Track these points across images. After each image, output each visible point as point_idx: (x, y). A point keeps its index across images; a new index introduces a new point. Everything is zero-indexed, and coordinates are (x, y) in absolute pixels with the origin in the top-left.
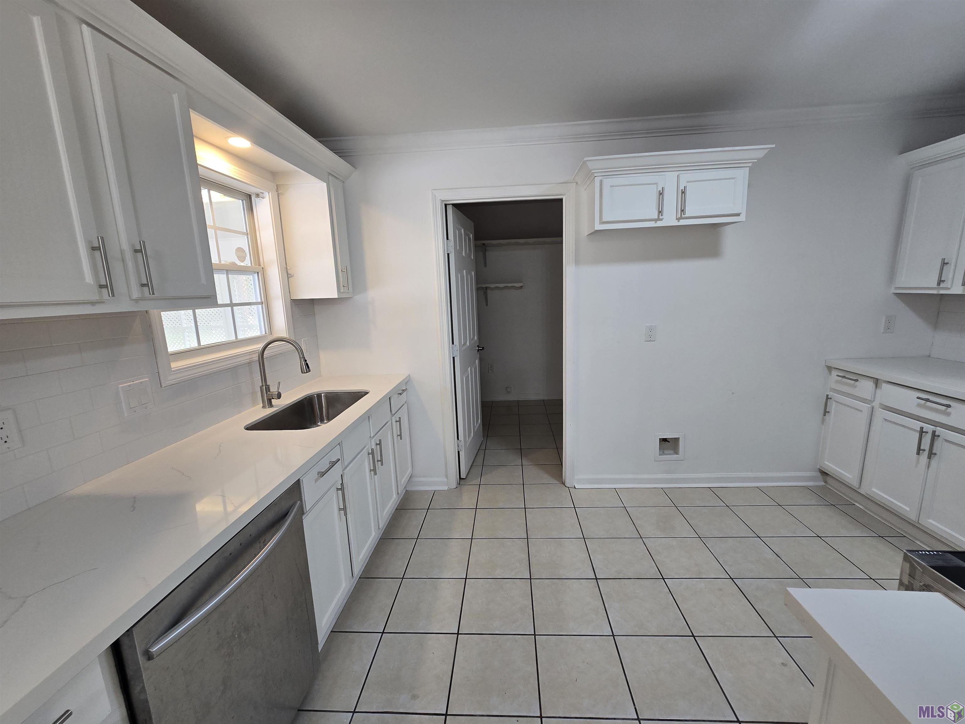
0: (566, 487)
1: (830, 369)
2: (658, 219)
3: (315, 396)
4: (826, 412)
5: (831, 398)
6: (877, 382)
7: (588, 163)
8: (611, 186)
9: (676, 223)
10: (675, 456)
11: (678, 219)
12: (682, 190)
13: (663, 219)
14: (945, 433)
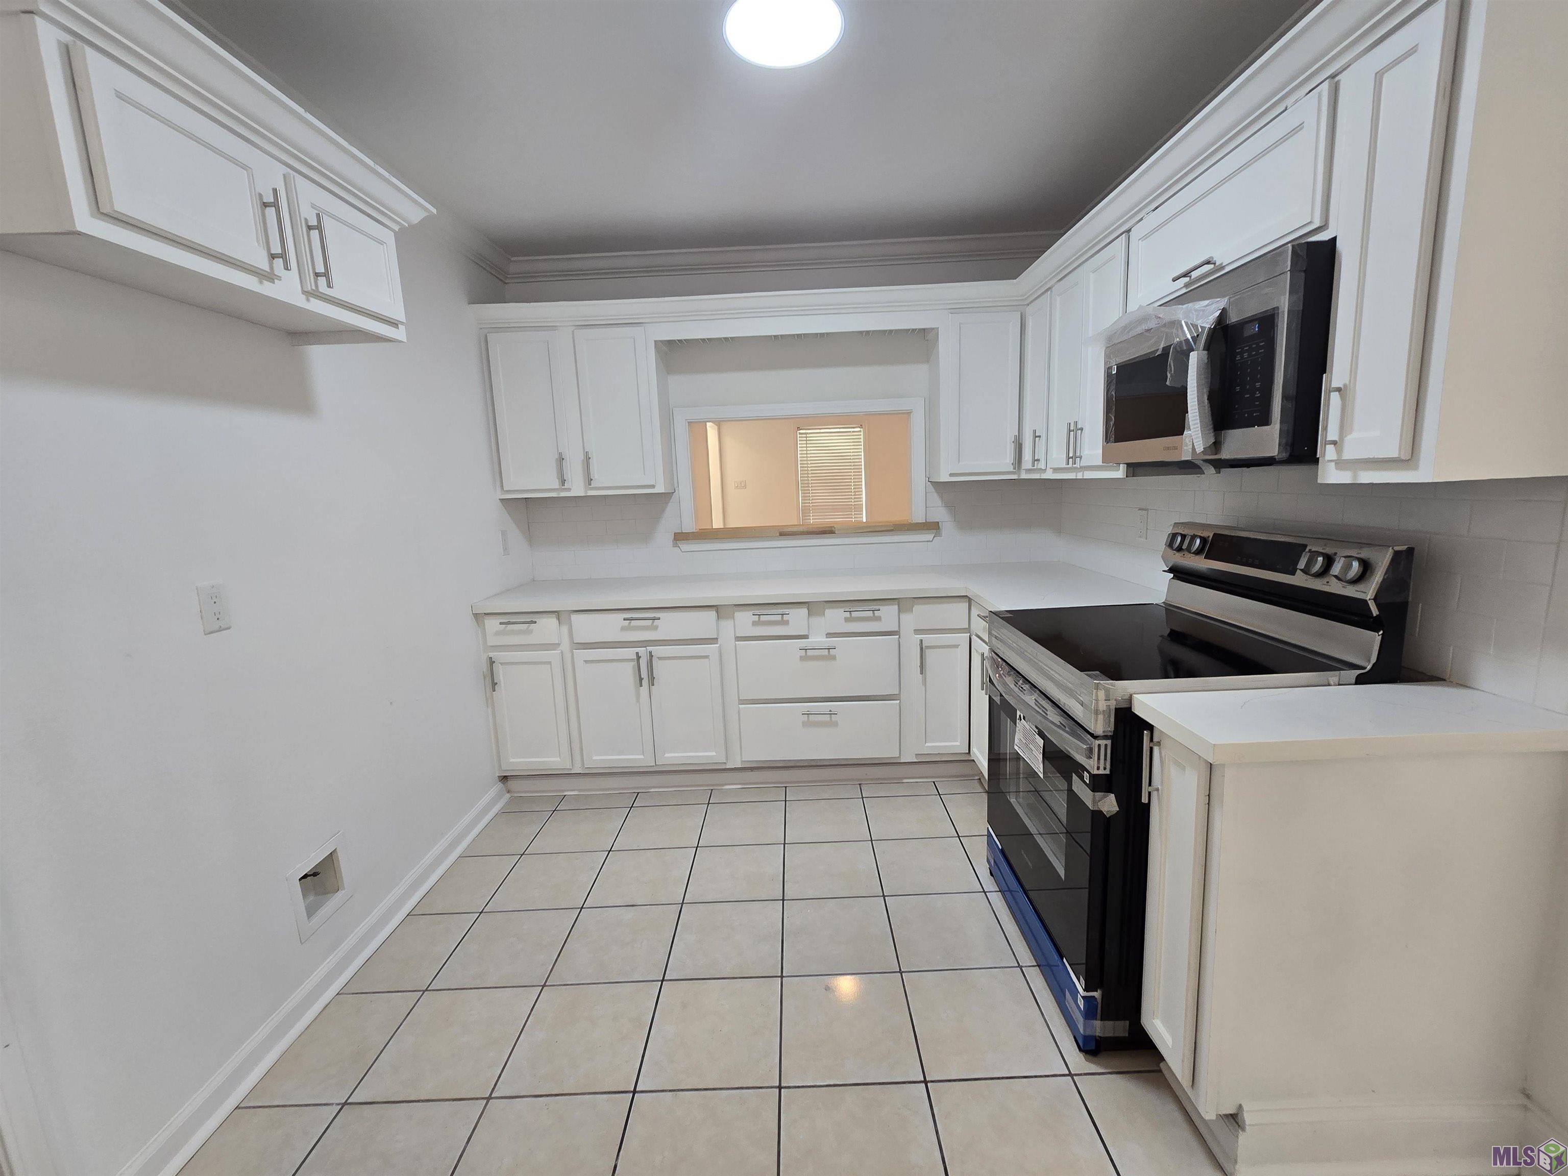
1: (479, 617)
2: (269, 276)
4: (493, 684)
5: (496, 662)
6: (561, 616)
9: (304, 302)
11: (307, 294)
14: (658, 651)
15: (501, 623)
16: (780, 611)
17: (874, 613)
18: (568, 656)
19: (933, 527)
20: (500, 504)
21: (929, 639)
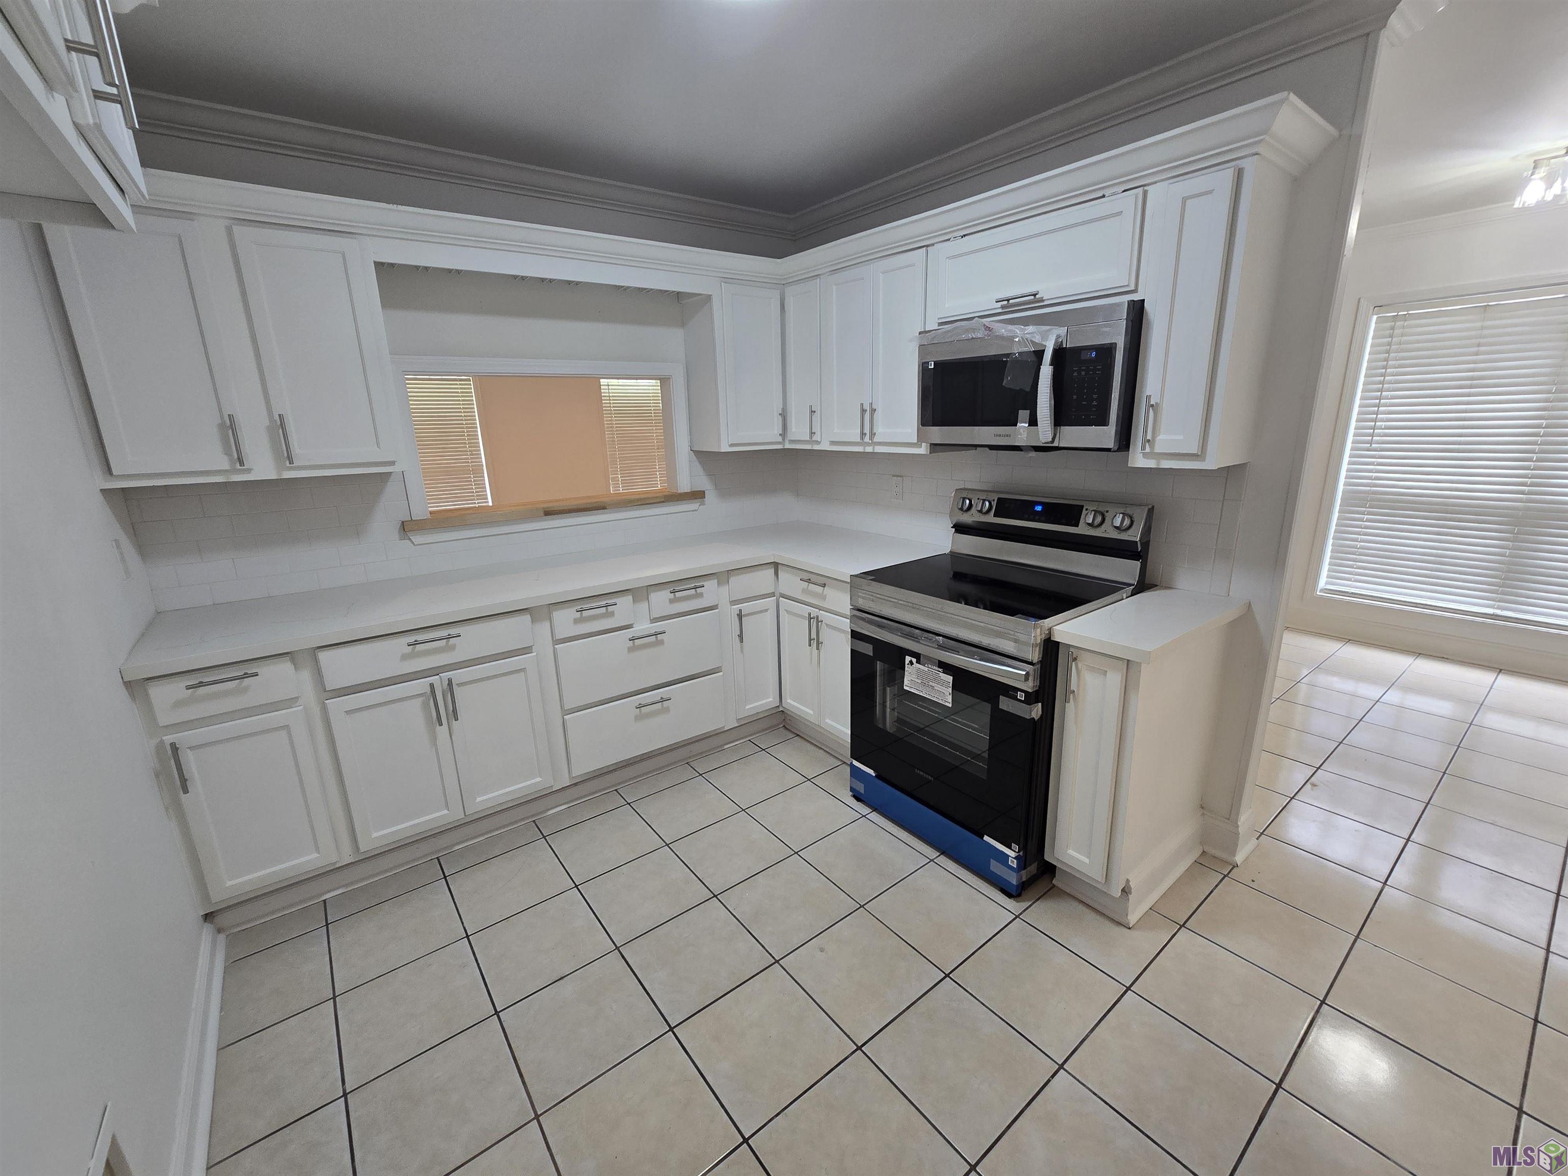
6: (293, 657)
14: (457, 675)
15: (188, 688)
16: (603, 603)
17: (696, 591)
18: (316, 711)
19: (698, 495)
20: (102, 498)
21: (746, 607)
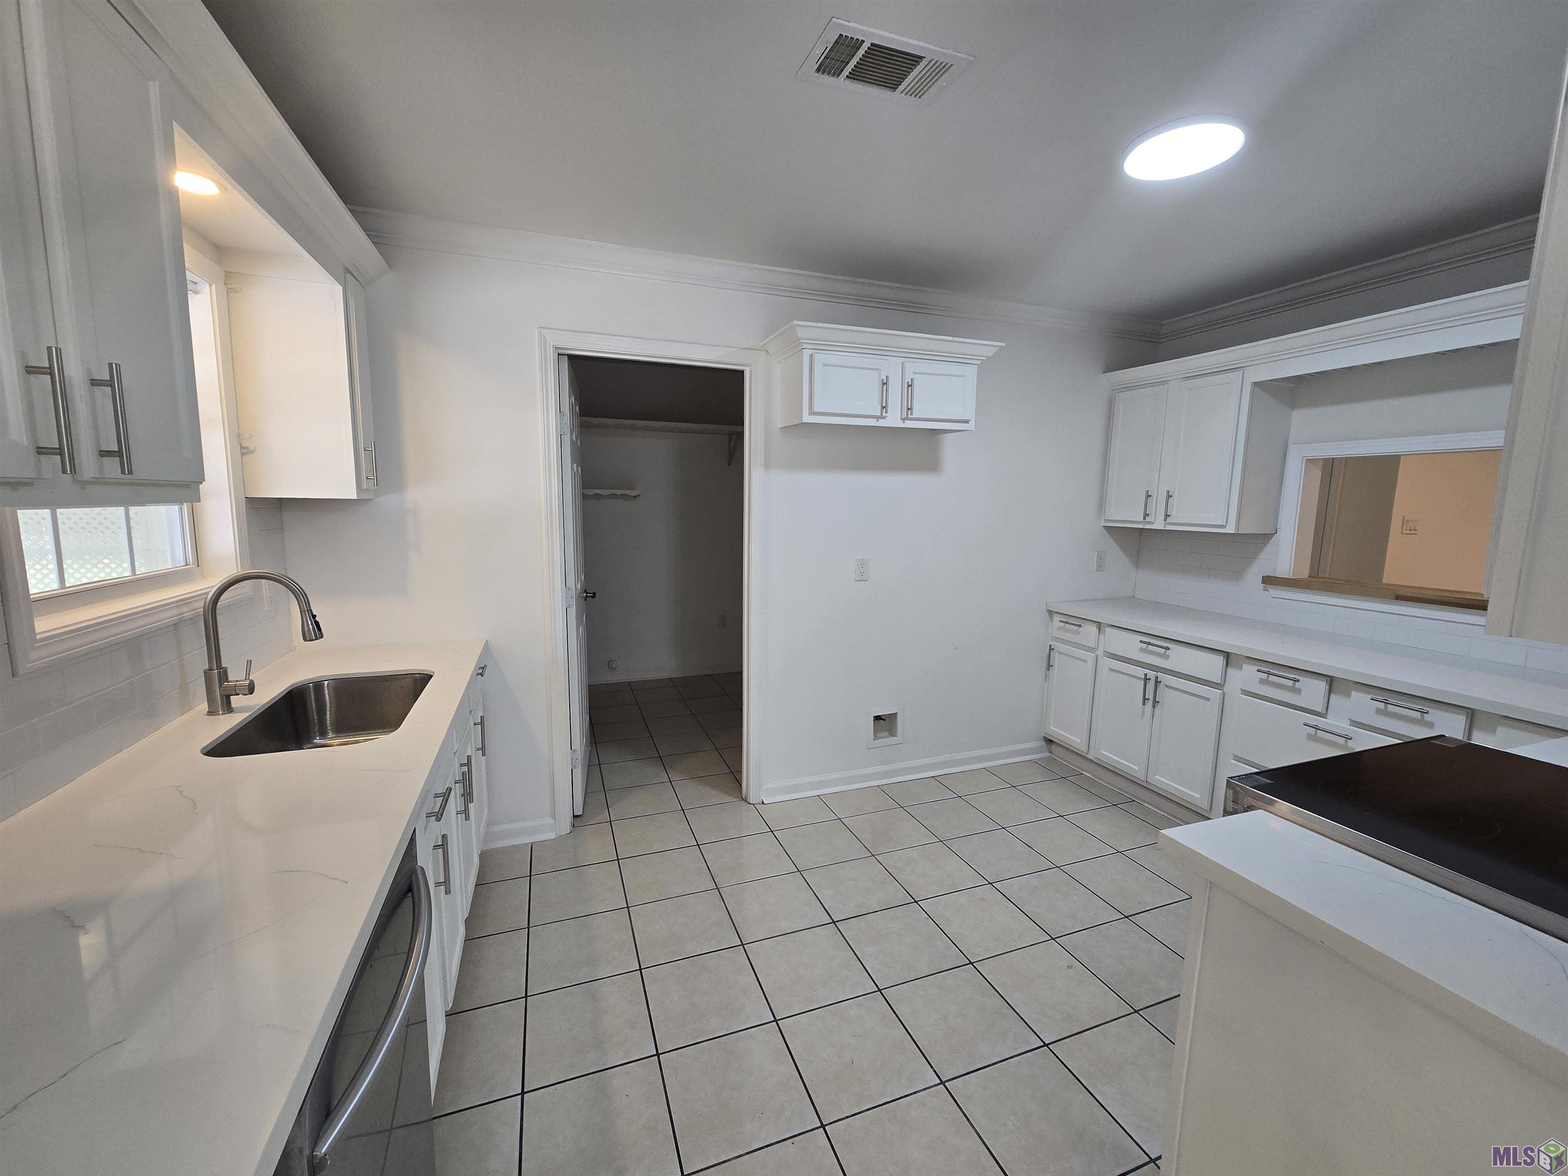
0: (750, 804)
1: (1051, 613)
2: (881, 417)
3: (309, 686)
4: (1049, 666)
5: (1053, 649)
6: (1099, 625)
7: (797, 328)
8: (825, 365)
9: (900, 424)
10: (892, 739)
11: (904, 419)
12: (908, 382)
13: (887, 417)
14: (1165, 678)
15: (1060, 621)
17: (1422, 715)
18: (1100, 660)
20: (1103, 530)
